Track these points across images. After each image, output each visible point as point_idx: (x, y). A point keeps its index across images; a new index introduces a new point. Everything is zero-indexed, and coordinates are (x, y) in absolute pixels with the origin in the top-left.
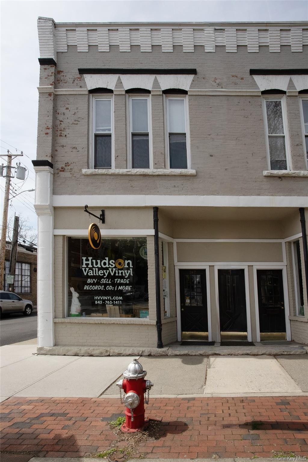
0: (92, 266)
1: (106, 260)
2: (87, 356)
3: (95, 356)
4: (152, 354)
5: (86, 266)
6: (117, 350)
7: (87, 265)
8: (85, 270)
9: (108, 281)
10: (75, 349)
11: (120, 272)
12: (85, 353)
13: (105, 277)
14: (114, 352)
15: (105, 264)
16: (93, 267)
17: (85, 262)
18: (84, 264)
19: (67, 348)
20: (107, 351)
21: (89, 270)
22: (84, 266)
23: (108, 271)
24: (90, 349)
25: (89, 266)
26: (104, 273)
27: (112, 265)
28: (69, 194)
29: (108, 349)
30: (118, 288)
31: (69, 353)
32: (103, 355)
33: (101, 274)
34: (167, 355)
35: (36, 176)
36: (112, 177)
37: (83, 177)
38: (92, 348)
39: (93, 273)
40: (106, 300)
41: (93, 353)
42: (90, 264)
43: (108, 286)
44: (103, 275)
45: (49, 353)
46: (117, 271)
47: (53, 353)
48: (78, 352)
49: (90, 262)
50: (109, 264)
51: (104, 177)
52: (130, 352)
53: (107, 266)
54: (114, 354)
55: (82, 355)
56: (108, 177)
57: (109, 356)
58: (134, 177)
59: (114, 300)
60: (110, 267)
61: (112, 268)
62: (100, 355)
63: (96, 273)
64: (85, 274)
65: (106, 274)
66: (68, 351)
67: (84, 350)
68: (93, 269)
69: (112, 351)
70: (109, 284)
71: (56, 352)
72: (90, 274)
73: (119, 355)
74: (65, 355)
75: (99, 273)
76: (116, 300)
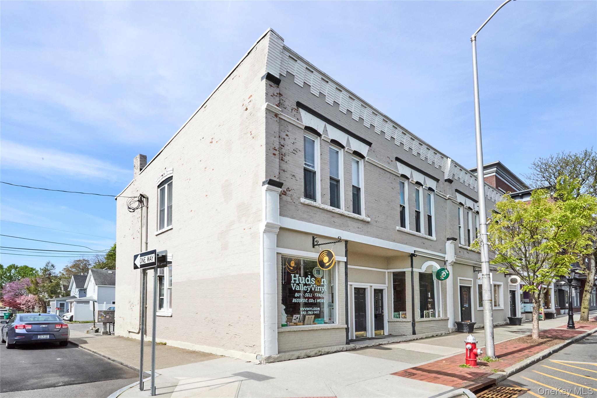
0: (298, 282)
1: (309, 277)
2: (306, 358)
3: (312, 357)
4: (348, 349)
5: (294, 282)
6: (327, 349)
7: (295, 280)
8: (294, 285)
9: (310, 295)
10: (297, 354)
11: (318, 287)
12: (304, 356)
13: (308, 292)
14: (325, 351)
15: (308, 280)
16: (300, 283)
17: (293, 279)
18: (293, 280)
19: (291, 353)
20: (319, 351)
21: (296, 285)
22: (293, 282)
23: (310, 287)
24: (308, 352)
25: (296, 282)
26: (307, 289)
27: (313, 282)
28: (290, 218)
29: (320, 349)
30: (316, 301)
31: (293, 358)
32: (317, 355)
33: (305, 289)
34: (356, 349)
35: (266, 194)
36: (321, 211)
37: (300, 205)
38: (308, 351)
39: (299, 288)
40: (308, 311)
41: (310, 355)
42: (297, 280)
43: (310, 299)
44: (306, 290)
45: (277, 361)
46: (316, 287)
47: (280, 359)
48: (300, 356)
49: (297, 279)
50: (311, 281)
51: (316, 209)
52: (335, 350)
53: (309, 283)
54: (325, 353)
55: (303, 357)
56: (318, 210)
57: (321, 355)
58: (335, 214)
59: (314, 311)
60: (311, 284)
61: (313, 285)
62: (316, 355)
63: (301, 289)
64: (294, 289)
65: (309, 289)
66: (292, 355)
67: (303, 353)
68: (300, 284)
69: (323, 351)
70: (311, 298)
71: (283, 358)
72: (297, 289)
73: (328, 353)
74: (289, 360)
75: (304, 288)
76: (315, 311)
